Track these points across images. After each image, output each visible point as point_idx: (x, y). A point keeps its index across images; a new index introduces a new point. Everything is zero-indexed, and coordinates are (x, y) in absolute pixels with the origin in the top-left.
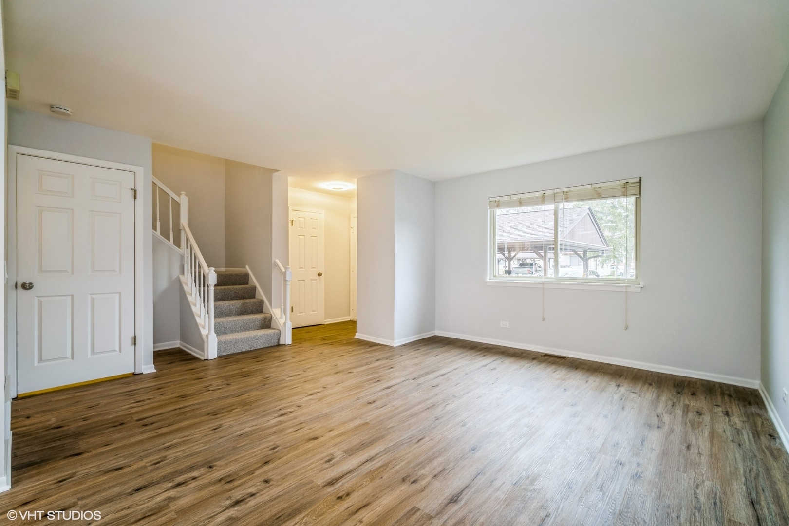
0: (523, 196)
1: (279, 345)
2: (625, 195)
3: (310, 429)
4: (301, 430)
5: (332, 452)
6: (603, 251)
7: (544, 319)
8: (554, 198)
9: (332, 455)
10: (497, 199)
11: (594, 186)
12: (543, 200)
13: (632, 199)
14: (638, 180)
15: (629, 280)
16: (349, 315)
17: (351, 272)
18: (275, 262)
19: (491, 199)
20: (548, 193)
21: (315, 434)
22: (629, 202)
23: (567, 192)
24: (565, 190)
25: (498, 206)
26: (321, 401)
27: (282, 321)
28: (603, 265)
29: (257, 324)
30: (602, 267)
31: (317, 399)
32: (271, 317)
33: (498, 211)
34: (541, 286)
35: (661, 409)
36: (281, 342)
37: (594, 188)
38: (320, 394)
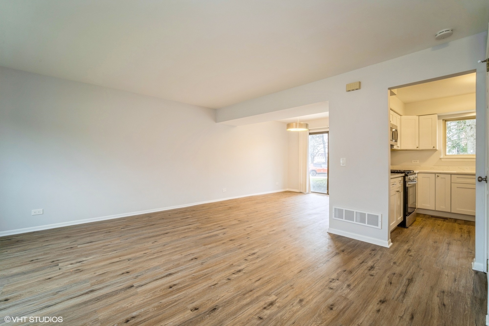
3: (234, 245)
4: (239, 244)
5: (224, 236)
9: (223, 235)
21: (231, 242)
26: (231, 264)
31: (234, 266)
38: (232, 271)
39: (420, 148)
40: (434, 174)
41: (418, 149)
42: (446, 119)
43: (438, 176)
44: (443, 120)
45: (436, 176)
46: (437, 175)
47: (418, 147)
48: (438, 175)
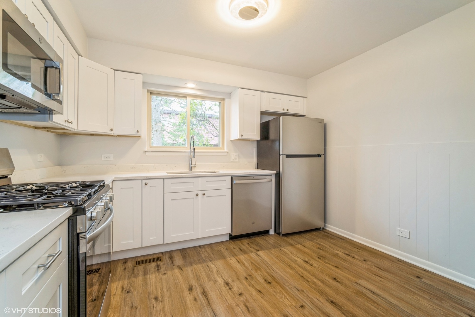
39: (116, 132)
40: (140, 181)
41: (112, 133)
42: (152, 91)
43: (146, 184)
44: (148, 91)
45: (144, 184)
46: (144, 181)
47: (112, 130)
48: (146, 181)
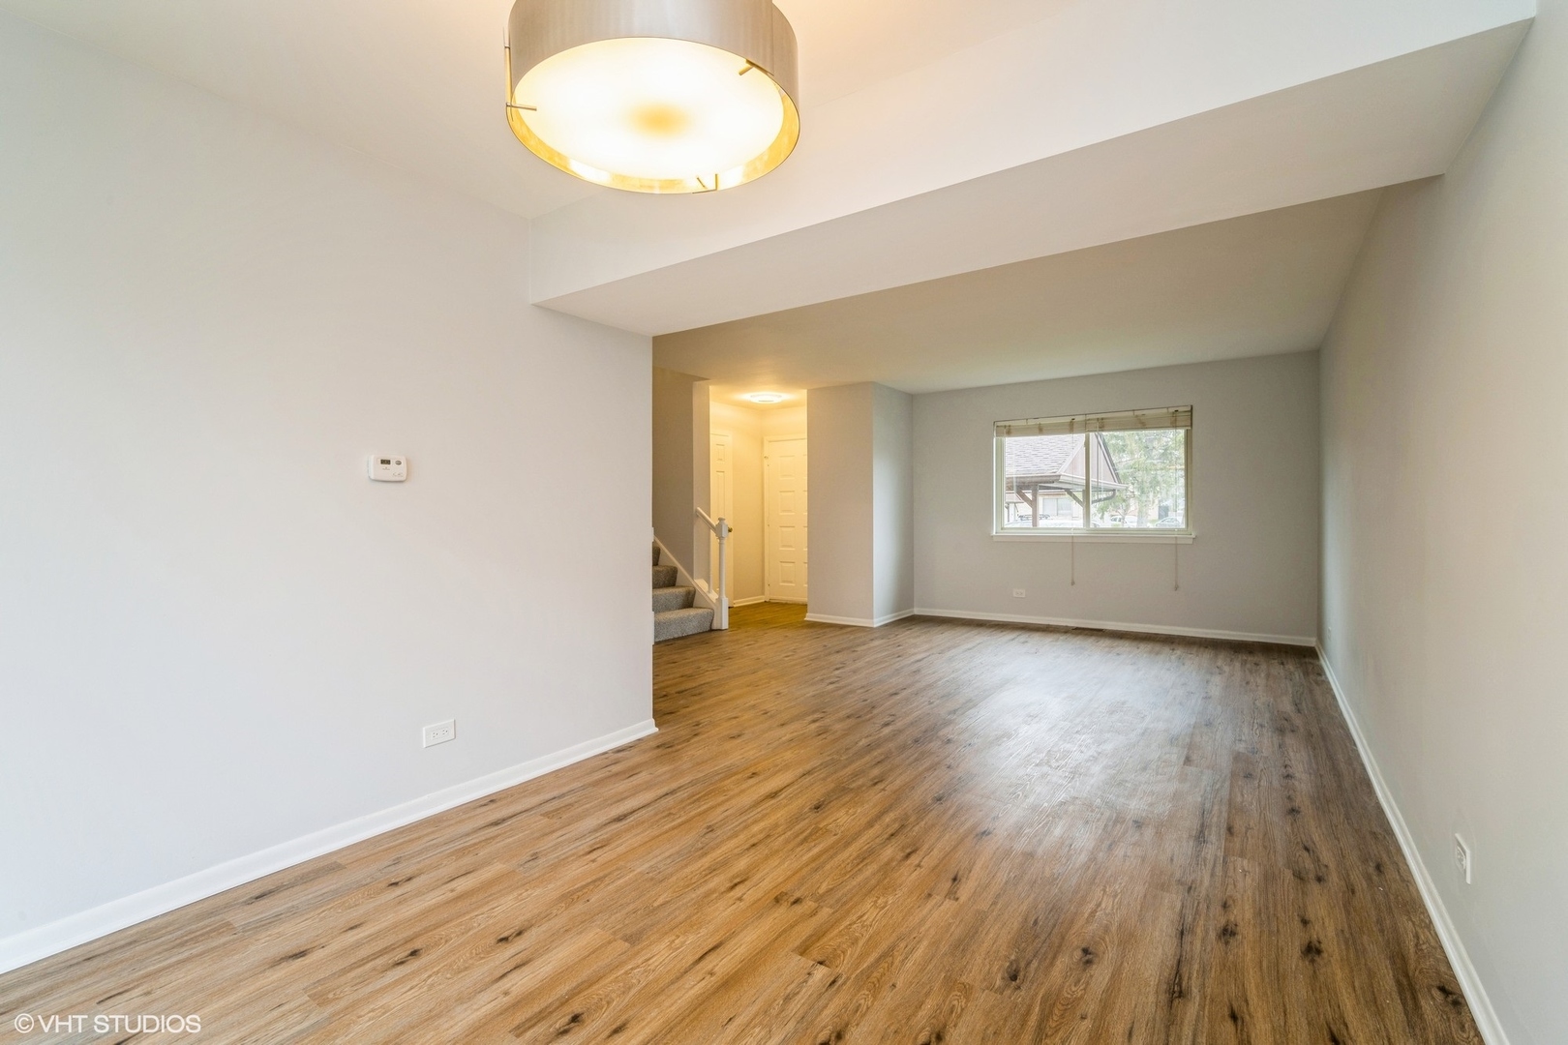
0: (1043, 421)
1: (711, 630)
2: (1174, 425)
6: (1114, 490)
7: (1073, 583)
8: (1085, 427)
10: (1007, 423)
11: (1137, 413)
12: (1071, 428)
13: (1181, 432)
14: (1189, 409)
15: (1179, 530)
16: (763, 594)
17: (766, 526)
18: (697, 511)
19: (999, 424)
20: (1078, 419)
22: (1174, 437)
23: (1102, 419)
24: (1100, 416)
25: (1009, 433)
27: (714, 596)
28: (1103, 515)
29: (680, 601)
30: (1102, 518)
32: (695, 592)
33: (1009, 441)
34: (1070, 540)
35: (1220, 663)
36: (715, 627)
37: (1137, 416)
